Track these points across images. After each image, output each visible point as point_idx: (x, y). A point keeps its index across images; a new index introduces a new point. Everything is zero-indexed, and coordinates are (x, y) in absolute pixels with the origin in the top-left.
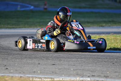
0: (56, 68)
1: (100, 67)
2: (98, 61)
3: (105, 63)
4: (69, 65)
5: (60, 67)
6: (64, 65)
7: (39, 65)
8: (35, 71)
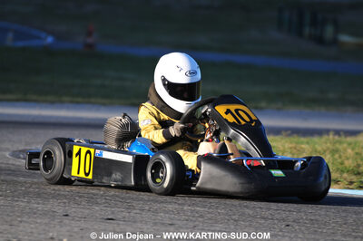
2: (243, 214)
3: (263, 221)
4: (155, 224)
6: (141, 222)
7: (66, 220)
8: (52, 238)
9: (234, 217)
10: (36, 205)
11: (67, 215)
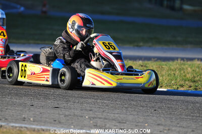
0: (61, 113)
1: (134, 115)
2: (130, 104)
3: (141, 108)
4: (82, 110)
5: (67, 113)
6: (74, 109)
7: (32, 108)
8: (24, 118)
9: (125, 106)
10: (15, 100)
11: (33, 105)
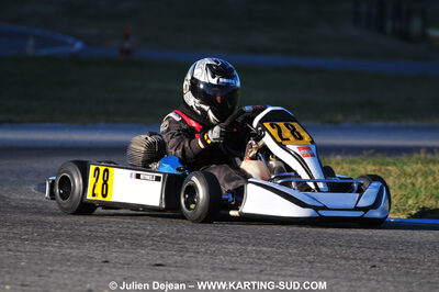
0: (169, 277)
1: (328, 278)
3: (343, 262)
5: (182, 277)
7: (106, 268)
8: (90, 291)
11: (107, 262)
